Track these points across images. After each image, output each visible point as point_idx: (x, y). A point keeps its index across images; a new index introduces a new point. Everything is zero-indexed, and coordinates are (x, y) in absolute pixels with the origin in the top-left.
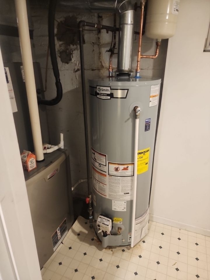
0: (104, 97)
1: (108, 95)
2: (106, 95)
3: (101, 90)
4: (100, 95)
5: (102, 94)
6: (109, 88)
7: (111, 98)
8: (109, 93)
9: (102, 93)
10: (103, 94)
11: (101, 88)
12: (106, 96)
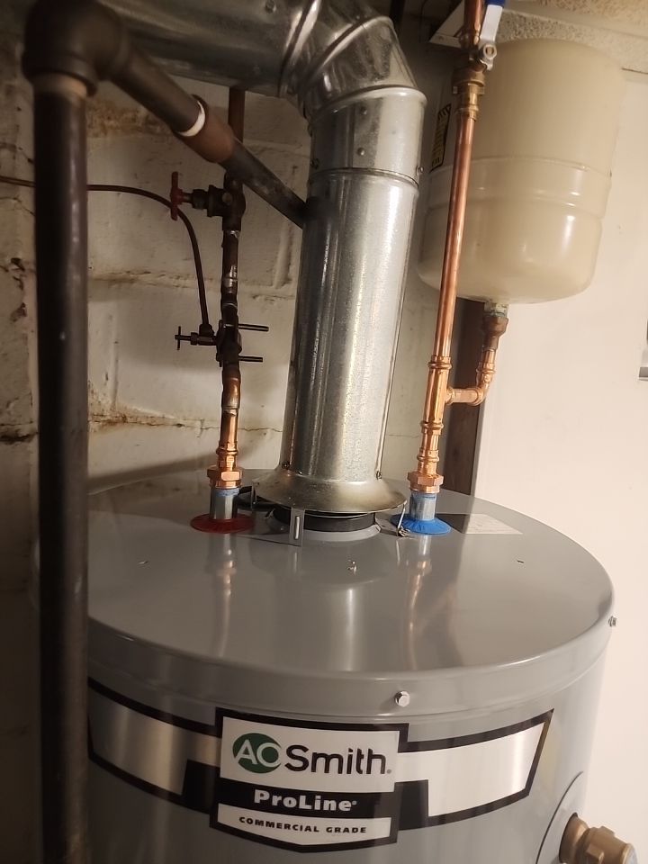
0: (321, 831)
1: (366, 805)
2: (345, 806)
3: (283, 758)
4: (266, 807)
5: (290, 802)
6: (386, 742)
7: (395, 829)
8: (379, 783)
9: (296, 794)
10: (311, 796)
11: (285, 737)
12: (338, 814)
